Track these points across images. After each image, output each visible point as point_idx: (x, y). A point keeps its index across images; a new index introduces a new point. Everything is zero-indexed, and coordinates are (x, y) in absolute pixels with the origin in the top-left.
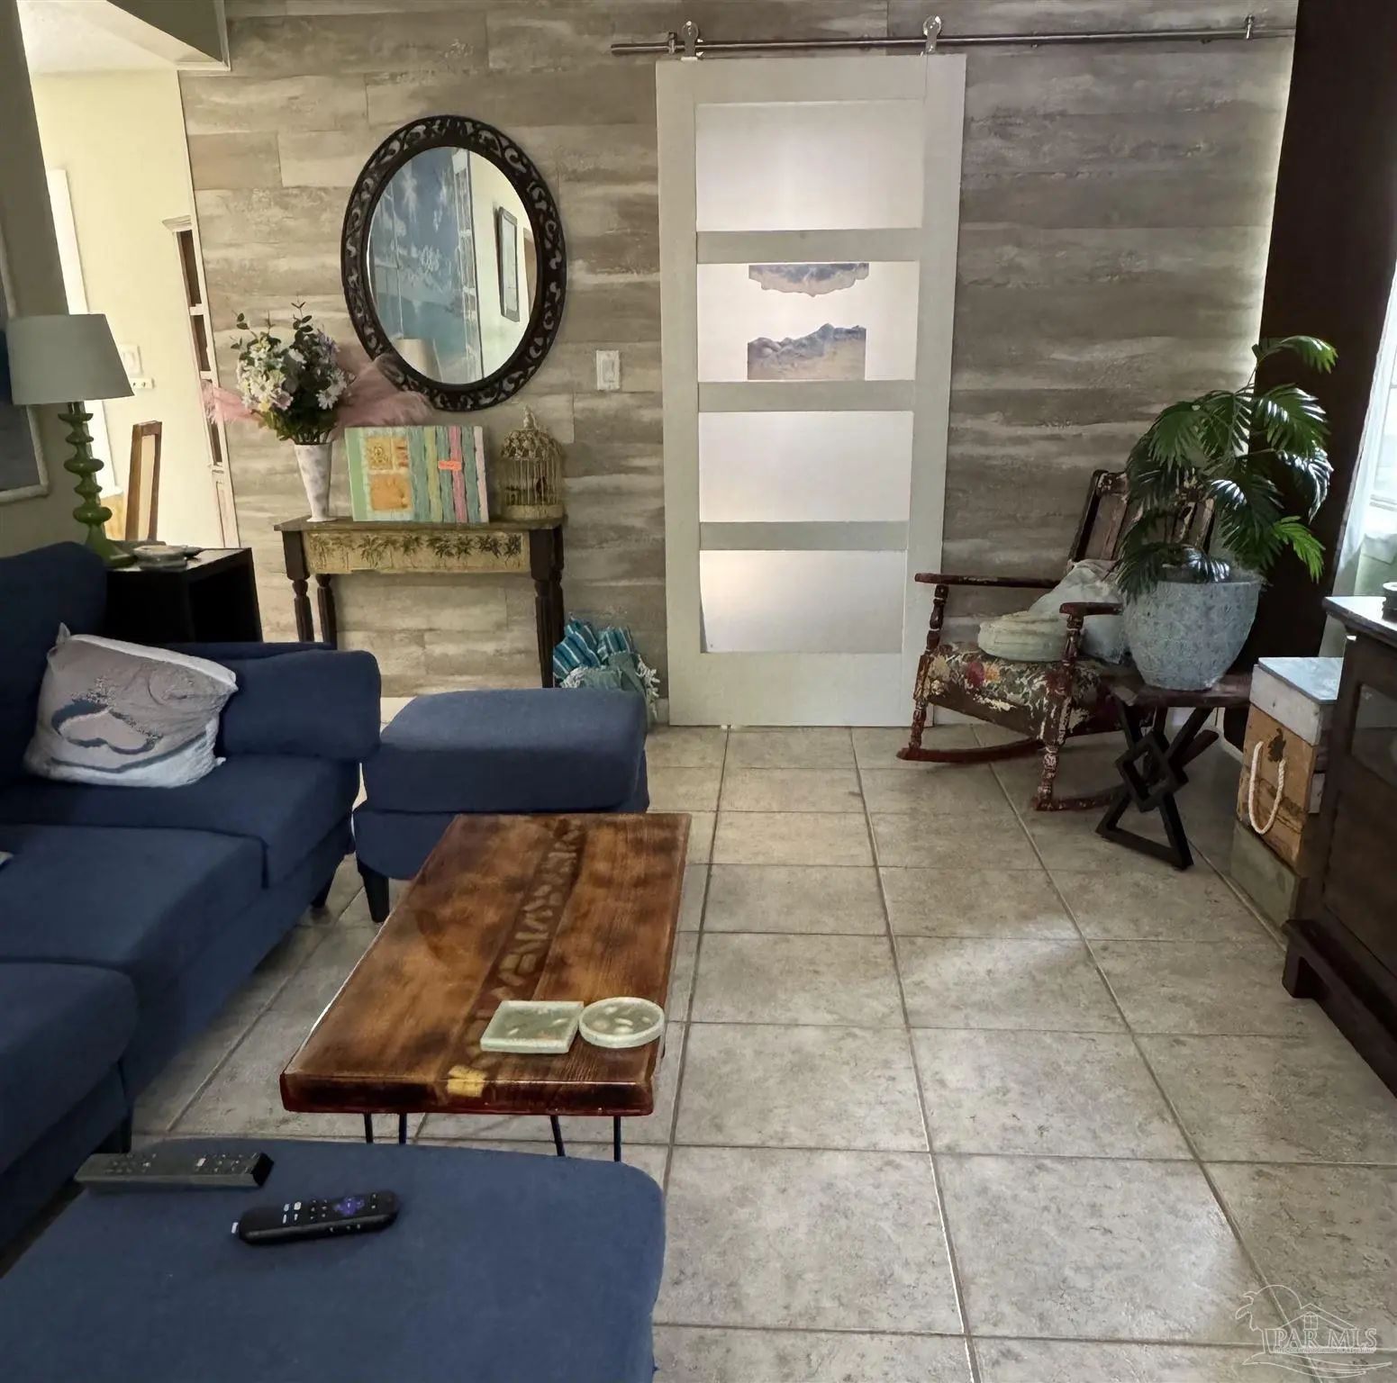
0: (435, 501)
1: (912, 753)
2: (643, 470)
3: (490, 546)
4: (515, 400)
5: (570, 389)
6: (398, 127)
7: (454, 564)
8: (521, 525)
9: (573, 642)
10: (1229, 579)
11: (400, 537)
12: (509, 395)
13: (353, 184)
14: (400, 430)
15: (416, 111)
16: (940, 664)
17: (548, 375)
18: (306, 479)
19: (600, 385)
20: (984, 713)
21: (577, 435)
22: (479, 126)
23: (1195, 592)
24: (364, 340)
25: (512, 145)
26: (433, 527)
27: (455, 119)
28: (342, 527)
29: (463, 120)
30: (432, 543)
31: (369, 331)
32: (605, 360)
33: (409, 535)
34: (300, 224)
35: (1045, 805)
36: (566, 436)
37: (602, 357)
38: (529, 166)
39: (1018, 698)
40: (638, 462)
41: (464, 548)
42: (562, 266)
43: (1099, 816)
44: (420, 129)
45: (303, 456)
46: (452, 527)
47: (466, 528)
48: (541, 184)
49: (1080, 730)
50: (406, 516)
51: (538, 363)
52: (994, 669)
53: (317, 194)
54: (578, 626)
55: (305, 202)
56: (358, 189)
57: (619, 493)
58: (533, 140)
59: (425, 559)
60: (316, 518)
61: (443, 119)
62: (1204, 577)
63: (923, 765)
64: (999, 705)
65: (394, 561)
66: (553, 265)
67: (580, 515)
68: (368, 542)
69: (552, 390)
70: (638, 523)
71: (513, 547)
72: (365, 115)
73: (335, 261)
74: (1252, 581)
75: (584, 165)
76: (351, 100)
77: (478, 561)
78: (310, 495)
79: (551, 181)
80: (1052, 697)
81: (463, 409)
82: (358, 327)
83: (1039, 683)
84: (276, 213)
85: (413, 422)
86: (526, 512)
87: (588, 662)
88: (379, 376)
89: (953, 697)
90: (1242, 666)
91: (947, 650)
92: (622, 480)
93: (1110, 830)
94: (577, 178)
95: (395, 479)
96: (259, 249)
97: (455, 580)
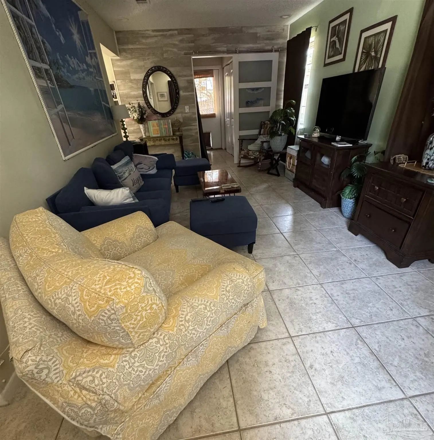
0: (164, 132)
1: (239, 166)
2: (194, 125)
3: (173, 139)
4: (173, 115)
5: (182, 113)
6: (149, 68)
7: (167, 143)
8: (178, 135)
9: (186, 154)
10: (284, 135)
11: (158, 139)
12: (172, 114)
13: (143, 78)
14: (157, 121)
15: (153, 65)
16: (243, 152)
17: (178, 110)
18: (142, 130)
19: (186, 112)
20: (250, 159)
21: (183, 120)
22: (163, 68)
23: (279, 138)
24: (147, 106)
25: (169, 71)
26: (163, 137)
27: (159, 66)
28: (149, 138)
29: (161, 66)
30: (164, 139)
31: (148, 104)
32: (187, 107)
33: (160, 138)
34: (135, 86)
35: (260, 171)
36: (181, 120)
37: (186, 107)
38: (172, 74)
39: (255, 156)
40: (193, 124)
41: (169, 140)
42: (179, 92)
43: (267, 172)
44: (154, 68)
45: (141, 126)
46: (167, 137)
47: (169, 136)
48: (174, 77)
49: (264, 160)
50: (159, 135)
51: (176, 108)
52: (251, 152)
53: (137, 80)
54: (186, 152)
55: (135, 82)
56: (144, 79)
57: (191, 129)
58: (172, 70)
59: (163, 142)
60: (144, 137)
61: (157, 66)
62: (281, 135)
63: (241, 168)
64: (252, 157)
65: (158, 143)
66: (177, 91)
67: (185, 133)
68: (154, 140)
69: (178, 113)
70: (194, 134)
71: (177, 139)
72: (144, 66)
73: (141, 92)
74: (286, 136)
75: (181, 74)
76: (141, 63)
77: (171, 142)
78: (143, 133)
79: (176, 77)
80: (260, 155)
81: (165, 117)
82: (146, 103)
83: (258, 153)
84: (130, 84)
85: (158, 120)
86: (178, 133)
87: (188, 157)
88: (151, 112)
89: (245, 157)
90: (285, 148)
91: (243, 150)
92: (191, 127)
93: (269, 173)
94: (180, 76)
95: (156, 129)
96: (129, 91)
97: (168, 145)
